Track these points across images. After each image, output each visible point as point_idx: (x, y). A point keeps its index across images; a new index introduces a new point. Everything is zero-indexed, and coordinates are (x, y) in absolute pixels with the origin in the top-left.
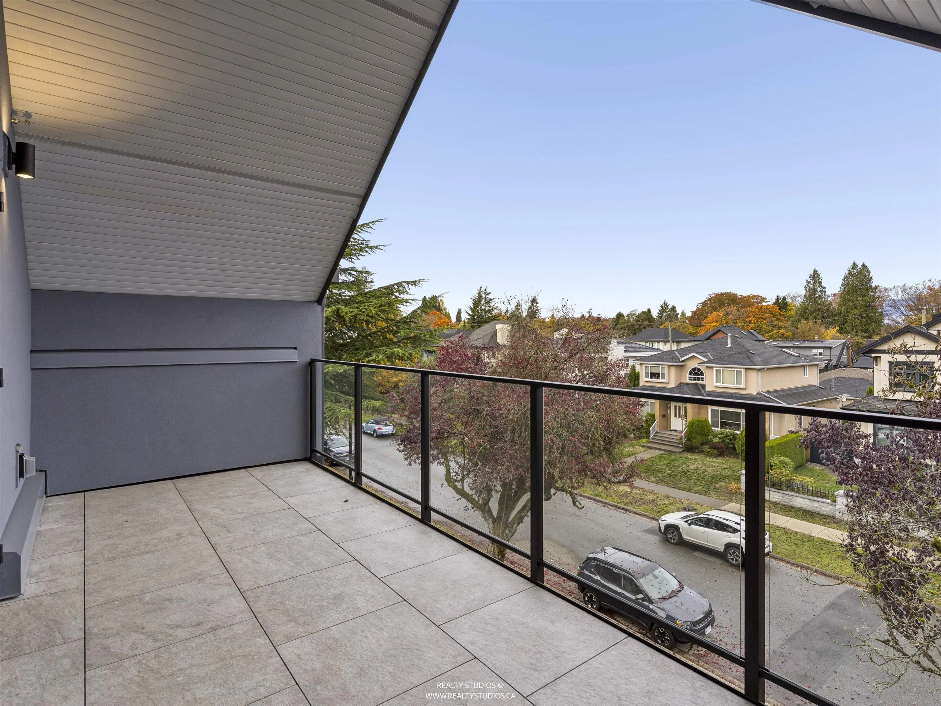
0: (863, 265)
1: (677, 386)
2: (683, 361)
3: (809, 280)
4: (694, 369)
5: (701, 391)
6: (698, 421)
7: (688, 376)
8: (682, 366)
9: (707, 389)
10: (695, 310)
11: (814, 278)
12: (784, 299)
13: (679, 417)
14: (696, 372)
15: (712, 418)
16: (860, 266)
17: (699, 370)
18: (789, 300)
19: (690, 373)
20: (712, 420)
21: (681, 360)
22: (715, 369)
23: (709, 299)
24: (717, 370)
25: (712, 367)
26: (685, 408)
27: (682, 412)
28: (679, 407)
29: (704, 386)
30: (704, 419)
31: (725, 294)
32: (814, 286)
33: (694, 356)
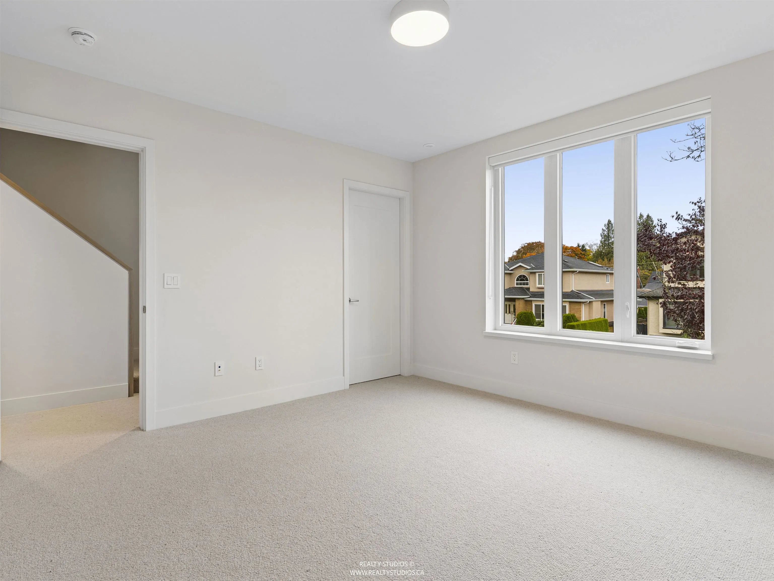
0: (648, 216)
3: (604, 228)
4: (520, 276)
5: (526, 292)
6: (525, 313)
7: (516, 282)
8: (510, 274)
9: (531, 290)
10: (511, 256)
11: (608, 228)
12: (583, 246)
13: (509, 313)
14: (522, 278)
15: (535, 312)
16: (645, 217)
17: (524, 276)
18: (587, 248)
19: (517, 280)
21: (510, 269)
22: (537, 274)
23: (522, 247)
24: (539, 275)
25: (535, 273)
26: (514, 306)
27: (512, 309)
28: (509, 305)
29: (528, 289)
30: (529, 312)
31: (535, 243)
32: (608, 234)
33: (520, 266)
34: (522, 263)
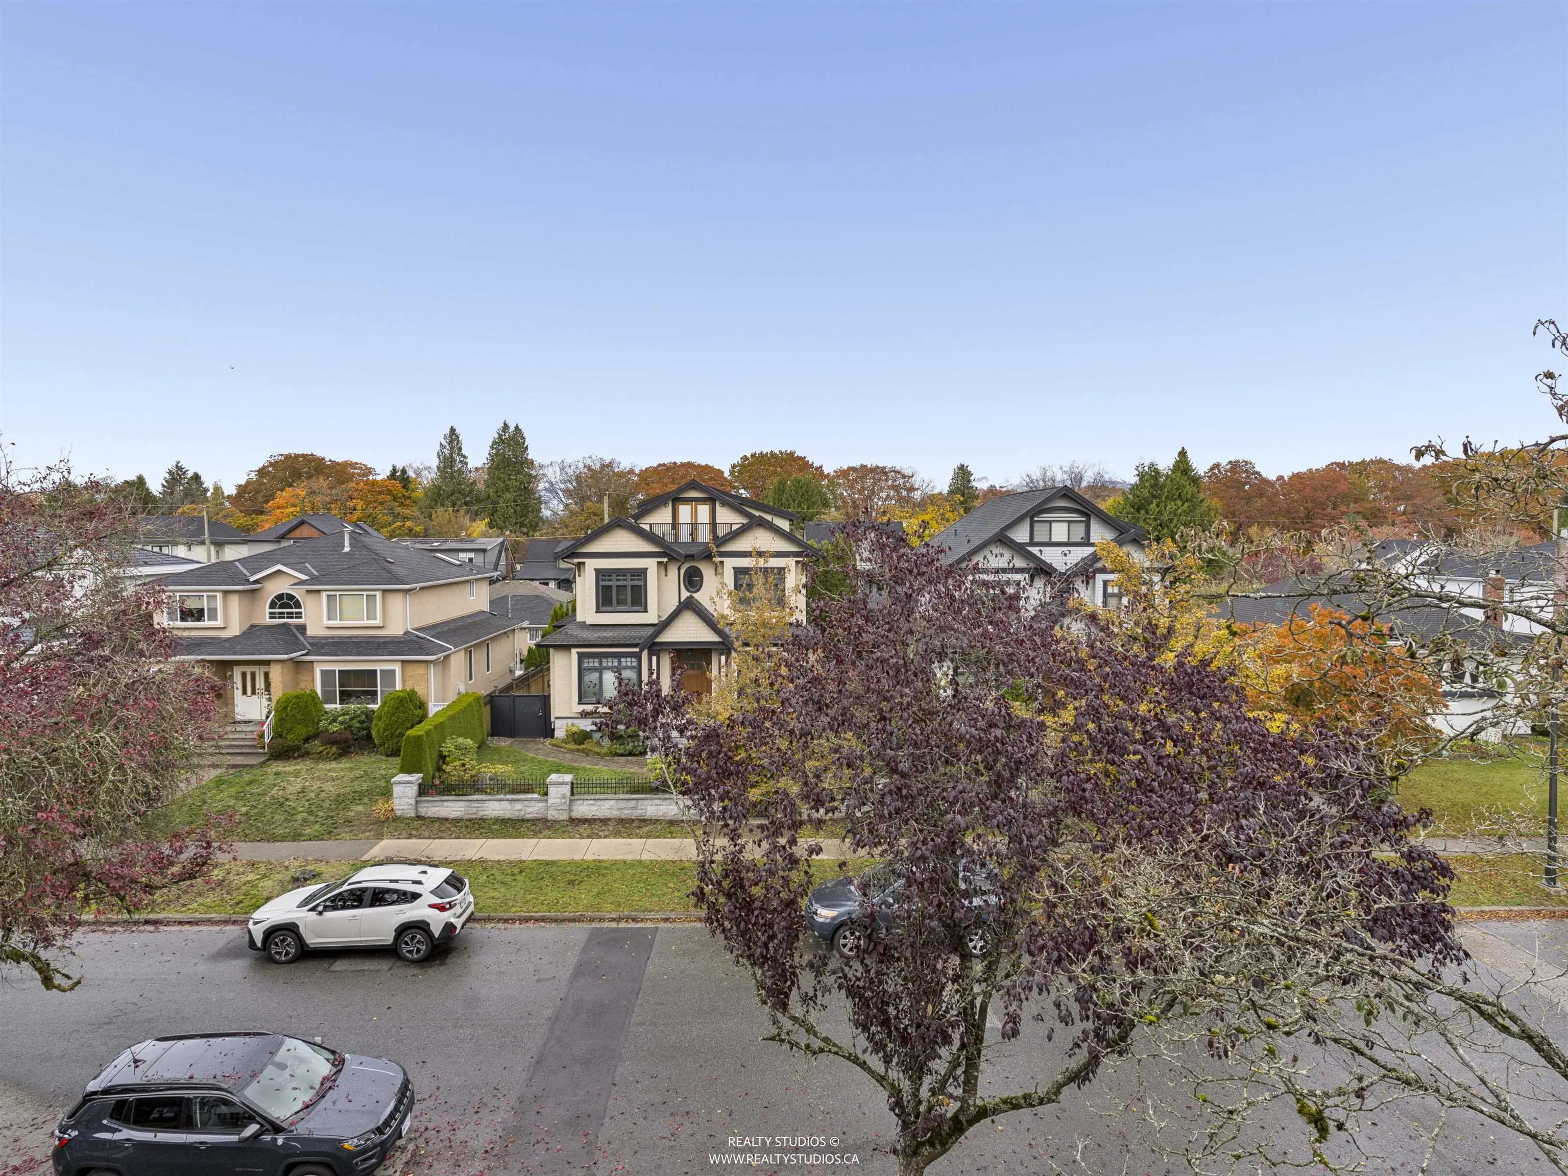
0: (517, 427)
1: (243, 634)
2: (256, 582)
3: (444, 443)
4: (280, 597)
5: (297, 638)
6: (297, 697)
7: (268, 610)
8: (253, 591)
9: (310, 632)
10: (243, 482)
11: (451, 442)
12: (405, 473)
13: (254, 693)
14: (285, 602)
15: (323, 686)
16: (512, 428)
17: (290, 597)
18: (413, 475)
19: (273, 605)
20: (322, 691)
21: (252, 579)
22: (324, 595)
23: (271, 464)
24: (328, 596)
25: (319, 591)
26: (267, 675)
27: (260, 684)
28: (253, 675)
29: (302, 628)
30: (308, 692)
31: (303, 456)
32: (451, 454)
33: (279, 571)
34: (284, 565)
